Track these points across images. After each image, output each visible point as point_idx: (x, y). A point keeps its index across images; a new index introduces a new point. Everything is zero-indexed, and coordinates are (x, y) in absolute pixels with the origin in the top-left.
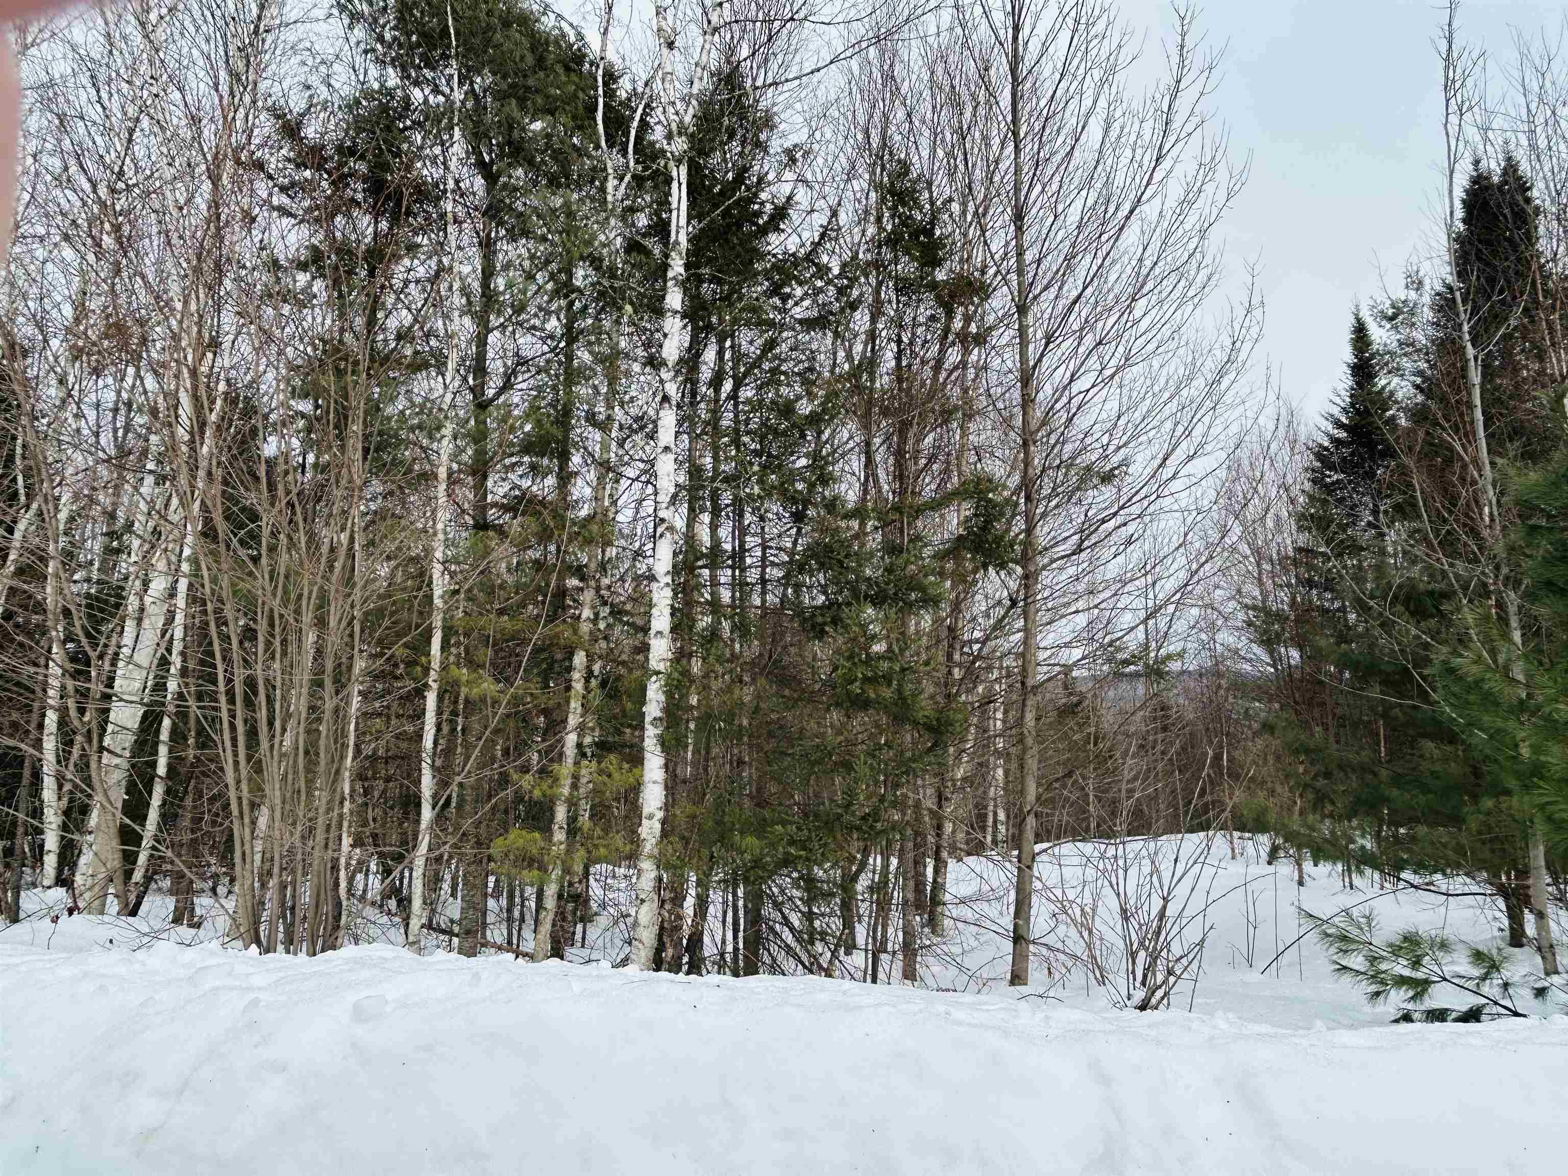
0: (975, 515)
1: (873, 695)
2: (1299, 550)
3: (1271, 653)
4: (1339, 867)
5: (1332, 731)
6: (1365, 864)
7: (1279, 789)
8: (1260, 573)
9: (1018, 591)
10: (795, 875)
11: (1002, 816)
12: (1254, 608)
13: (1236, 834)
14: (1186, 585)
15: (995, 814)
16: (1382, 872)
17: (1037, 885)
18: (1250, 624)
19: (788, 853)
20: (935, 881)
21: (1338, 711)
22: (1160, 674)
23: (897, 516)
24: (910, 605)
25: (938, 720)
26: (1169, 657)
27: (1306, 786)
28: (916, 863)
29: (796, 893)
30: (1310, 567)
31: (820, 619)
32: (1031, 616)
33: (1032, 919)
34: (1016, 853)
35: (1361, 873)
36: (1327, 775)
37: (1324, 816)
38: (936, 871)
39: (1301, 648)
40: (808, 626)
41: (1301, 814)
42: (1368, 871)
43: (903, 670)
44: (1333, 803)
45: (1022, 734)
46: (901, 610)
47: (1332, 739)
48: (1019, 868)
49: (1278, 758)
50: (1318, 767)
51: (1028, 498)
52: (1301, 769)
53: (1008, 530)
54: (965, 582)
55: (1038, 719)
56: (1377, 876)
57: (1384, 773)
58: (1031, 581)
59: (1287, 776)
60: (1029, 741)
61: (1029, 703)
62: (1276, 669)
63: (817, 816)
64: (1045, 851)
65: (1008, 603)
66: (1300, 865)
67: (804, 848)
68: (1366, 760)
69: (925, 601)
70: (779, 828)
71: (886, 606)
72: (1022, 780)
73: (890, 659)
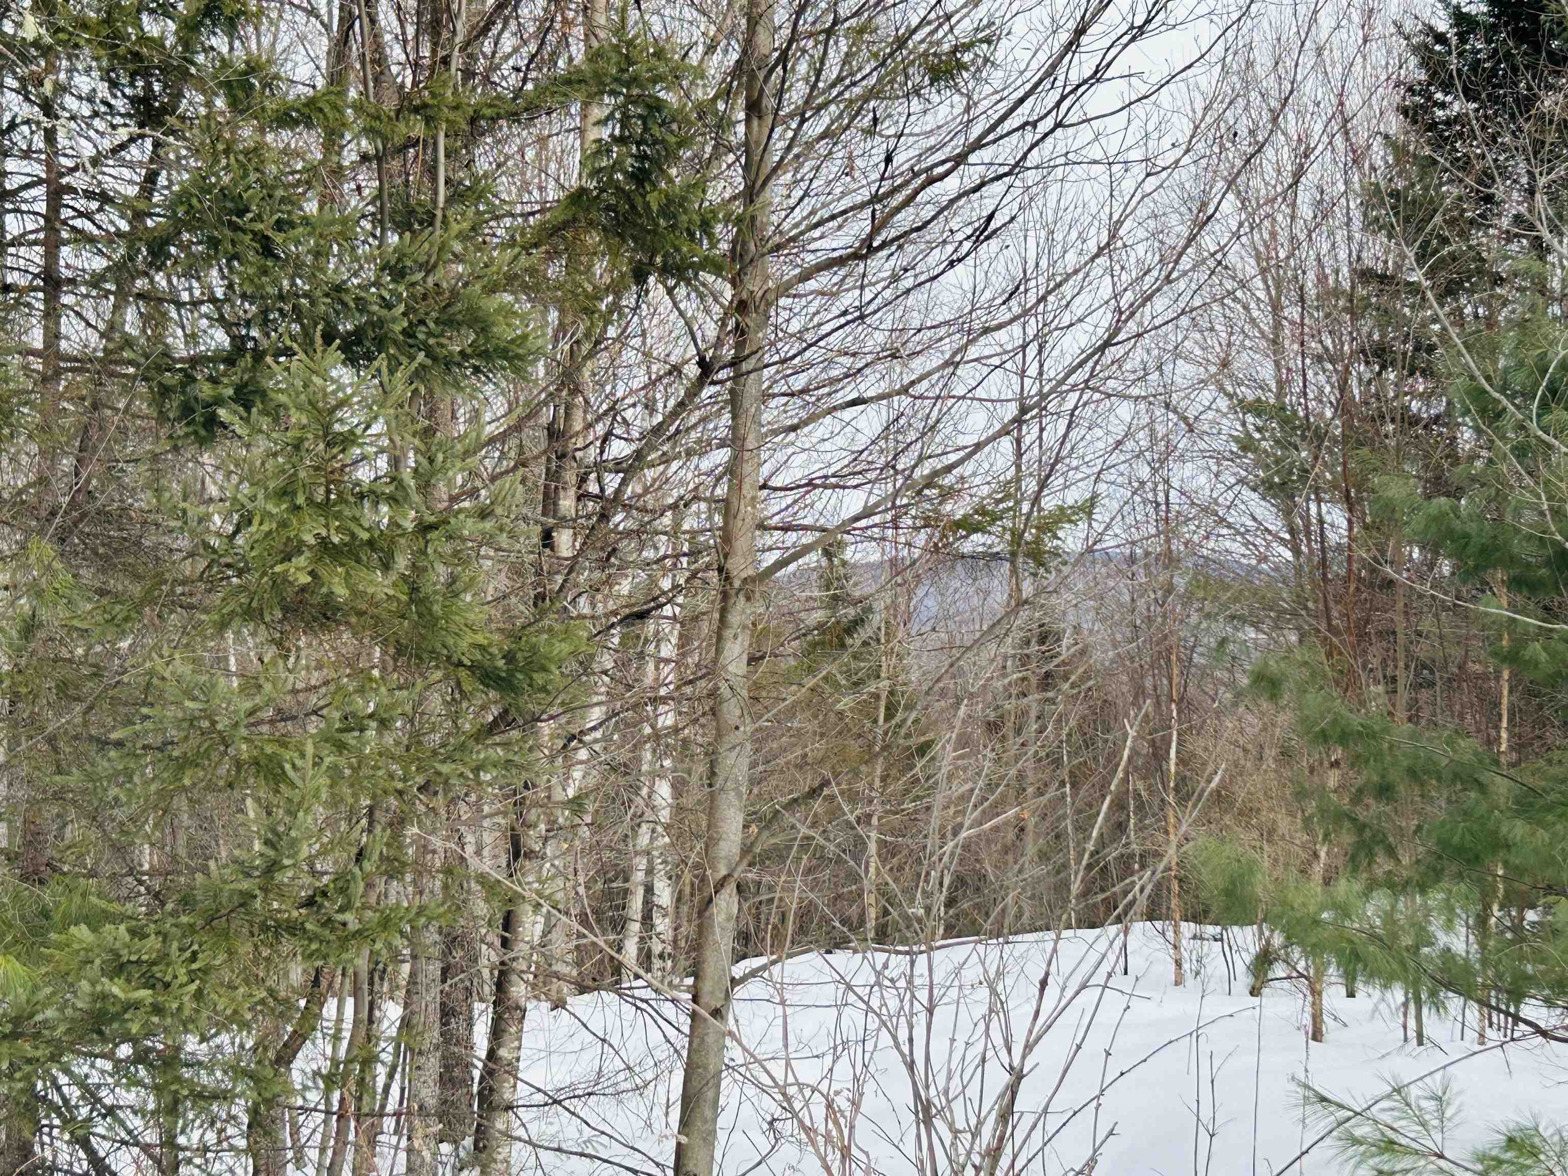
0: (620, 140)
1: (341, 592)
2: (1365, 275)
3: (1288, 514)
4: (1398, 994)
5: (1403, 695)
6: (1449, 986)
7: (1284, 824)
8: (1277, 326)
9: (719, 343)
10: (125, 1051)
11: (664, 895)
12: (1257, 408)
13: (1188, 928)
14: (1107, 344)
15: (649, 890)
16: (1483, 1003)
17: (734, 1053)
18: (1247, 444)
19: (104, 996)
20: (492, 1055)
21: (1422, 650)
22: (1037, 555)
23: (418, 129)
24: (448, 364)
25: (509, 657)
26: (1063, 515)
27: (1340, 817)
28: (447, 1013)
29: (129, 1097)
30: (1386, 316)
31: (205, 390)
32: (749, 404)
33: (721, 1136)
34: (690, 981)
35: (1439, 1006)
36: (1385, 791)
37: (1372, 885)
38: (497, 1033)
39: (1350, 505)
40: (173, 406)
41: (1327, 882)
42: (1454, 1002)
43: (424, 529)
44: (1391, 852)
45: (713, 694)
46: (419, 374)
47: (1401, 714)
48: (694, 1016)
49: (1286, 754)
50: (1369, 775)
51: (754, 108)
52: (1333, 779)
53: (701, 186)
54: (589, 312)
55: (753, 660)
56: (1473, 1013)
57: (1501, 787)
58: (751, 320)
59: (1301, 795)
60: (732, 711)
61: (735, 618)
62: (1297, 552)
63: (187, 902)
64: (753, 973)
65: (692, 370)
66: (1316, 993)
67: (150, 982)
68: (1468, 757)
69: (485, 355)
70: (82, 932)
71: (381, 361)
72: (711, 806)
73: (392, 500)
